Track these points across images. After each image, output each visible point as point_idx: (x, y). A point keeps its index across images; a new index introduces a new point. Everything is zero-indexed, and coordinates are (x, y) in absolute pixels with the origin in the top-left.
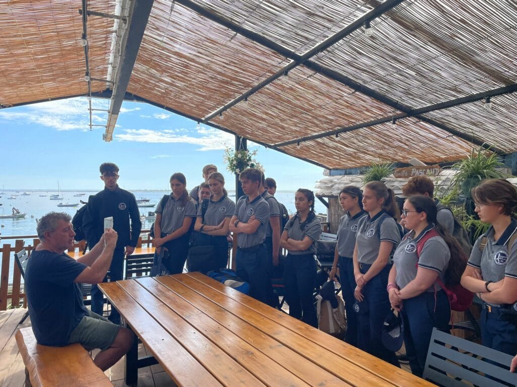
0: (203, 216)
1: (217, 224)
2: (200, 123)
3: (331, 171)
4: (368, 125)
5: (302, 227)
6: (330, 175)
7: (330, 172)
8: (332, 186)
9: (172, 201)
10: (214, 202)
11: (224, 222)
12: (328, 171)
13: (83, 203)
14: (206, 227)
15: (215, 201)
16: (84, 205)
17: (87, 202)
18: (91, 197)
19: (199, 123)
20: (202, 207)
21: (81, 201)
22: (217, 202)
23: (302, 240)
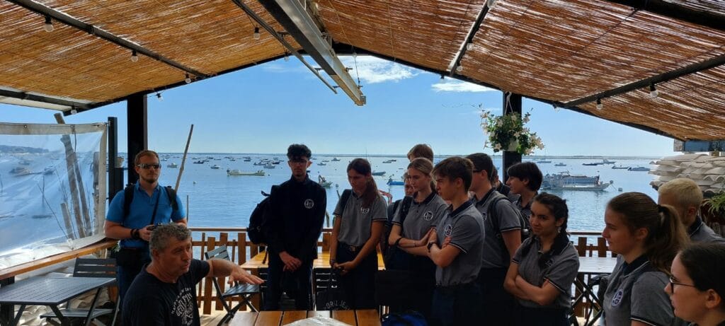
0: (401, 223)
1: (419, 236)
2: (445, 77)
3: (687, 143)
4: (704, 67)
5: (543, 261)
6: (684, 150)
7: (684, 145)
8: (681, 171)
9: (354, 199)
10: (418, 203)
11: (429, 235)
12: (681, 143)
13: (265, 195)
14: (403, 241)
15: (420, 201)
16: (265, 197)
17: (269, 193)
18: (274, 188)
19: (443, 78)
20: (401, 209)
21: (262, 192)
22: (422, 203)
23: (540, 286)
